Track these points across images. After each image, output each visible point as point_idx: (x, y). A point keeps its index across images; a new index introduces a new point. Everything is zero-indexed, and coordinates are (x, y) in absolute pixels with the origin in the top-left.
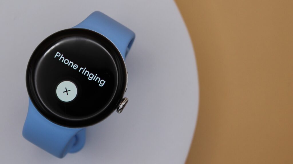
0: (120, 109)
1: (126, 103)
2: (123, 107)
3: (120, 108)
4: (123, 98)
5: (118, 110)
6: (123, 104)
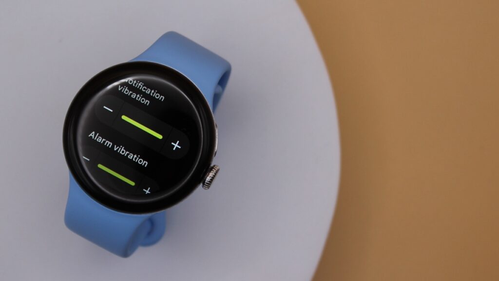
0: (207, 183)
1: (216, 174)
2: (211, 180)
4: (212, 165)
5: (204, 184)
6: (211, 174)
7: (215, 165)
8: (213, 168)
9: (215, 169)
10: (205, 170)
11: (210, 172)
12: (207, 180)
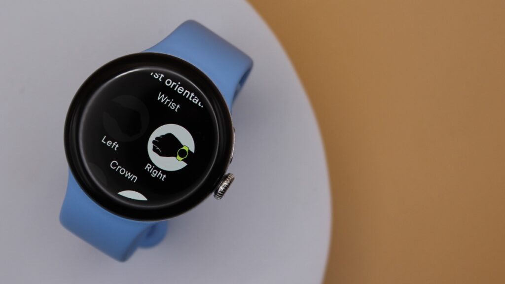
0: (219, 194)
1: (229, 184)
2: (224, 190)
3: (220, 192)
4: (227, 173)
5: (216, 193)
6: (225, 183)
7: (229, 174)
8: (227, 177)
9: (229, 179)
10: (218, 179)
11: (224, 181)
12: (220, 190)
